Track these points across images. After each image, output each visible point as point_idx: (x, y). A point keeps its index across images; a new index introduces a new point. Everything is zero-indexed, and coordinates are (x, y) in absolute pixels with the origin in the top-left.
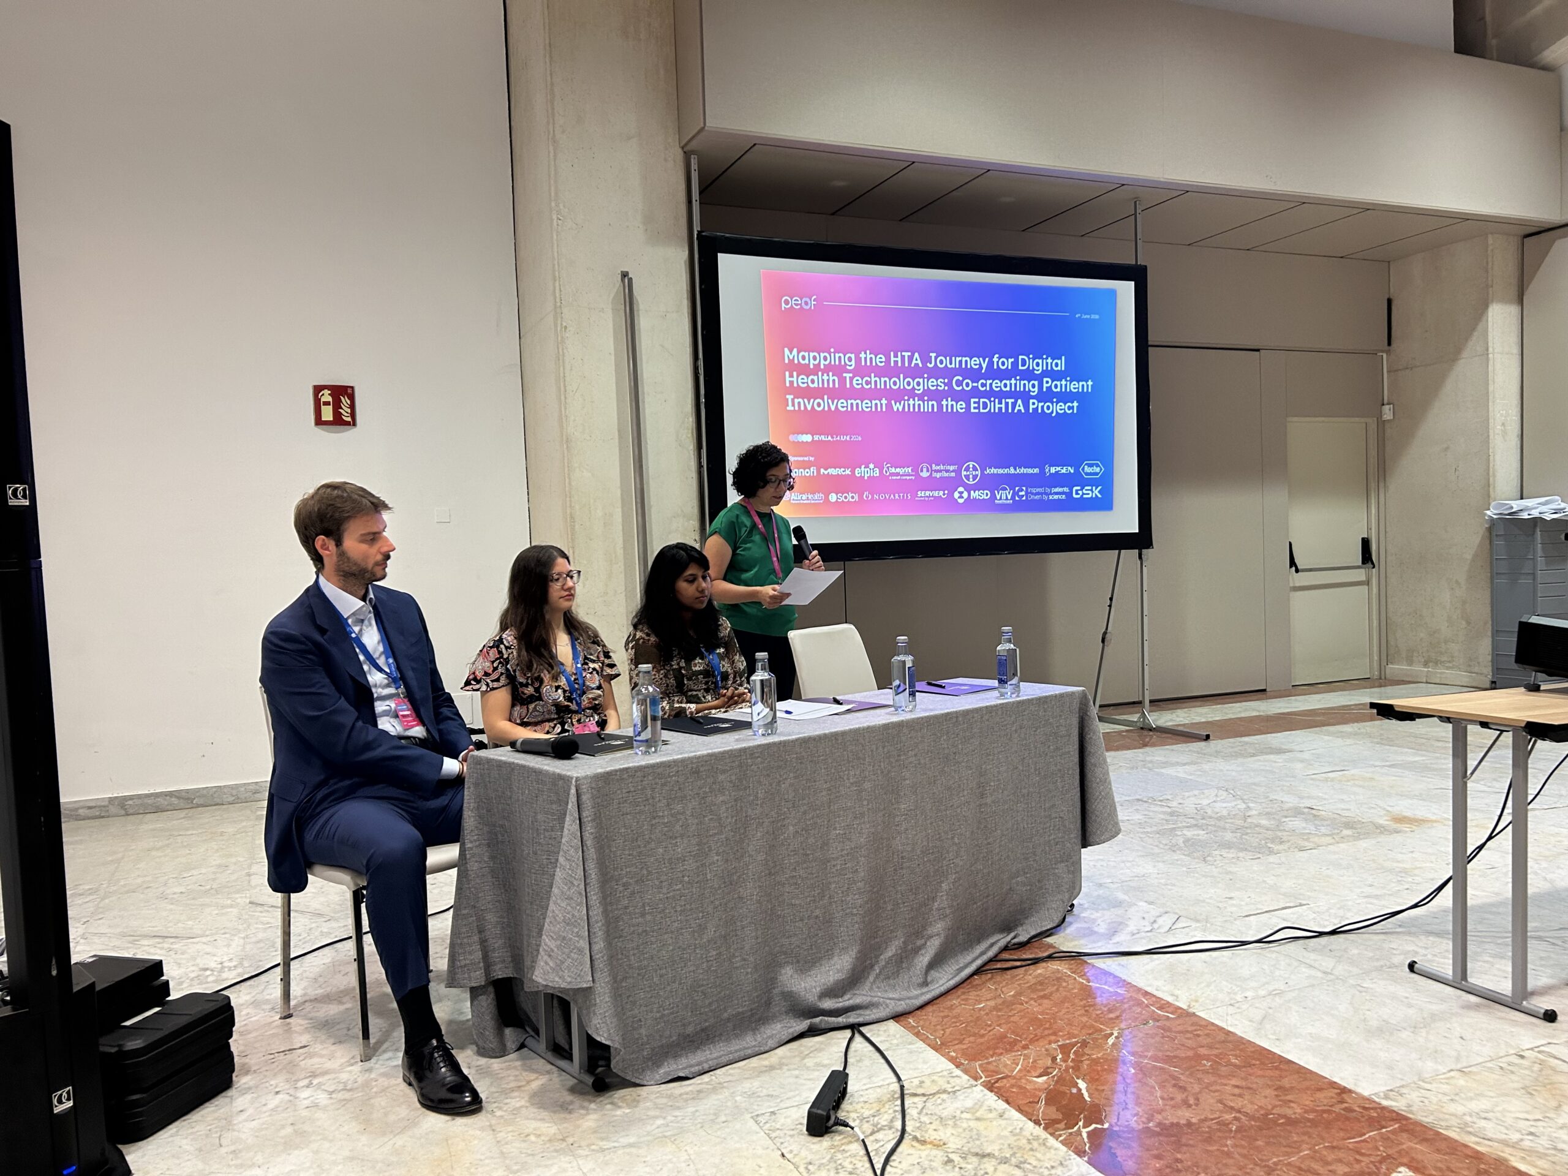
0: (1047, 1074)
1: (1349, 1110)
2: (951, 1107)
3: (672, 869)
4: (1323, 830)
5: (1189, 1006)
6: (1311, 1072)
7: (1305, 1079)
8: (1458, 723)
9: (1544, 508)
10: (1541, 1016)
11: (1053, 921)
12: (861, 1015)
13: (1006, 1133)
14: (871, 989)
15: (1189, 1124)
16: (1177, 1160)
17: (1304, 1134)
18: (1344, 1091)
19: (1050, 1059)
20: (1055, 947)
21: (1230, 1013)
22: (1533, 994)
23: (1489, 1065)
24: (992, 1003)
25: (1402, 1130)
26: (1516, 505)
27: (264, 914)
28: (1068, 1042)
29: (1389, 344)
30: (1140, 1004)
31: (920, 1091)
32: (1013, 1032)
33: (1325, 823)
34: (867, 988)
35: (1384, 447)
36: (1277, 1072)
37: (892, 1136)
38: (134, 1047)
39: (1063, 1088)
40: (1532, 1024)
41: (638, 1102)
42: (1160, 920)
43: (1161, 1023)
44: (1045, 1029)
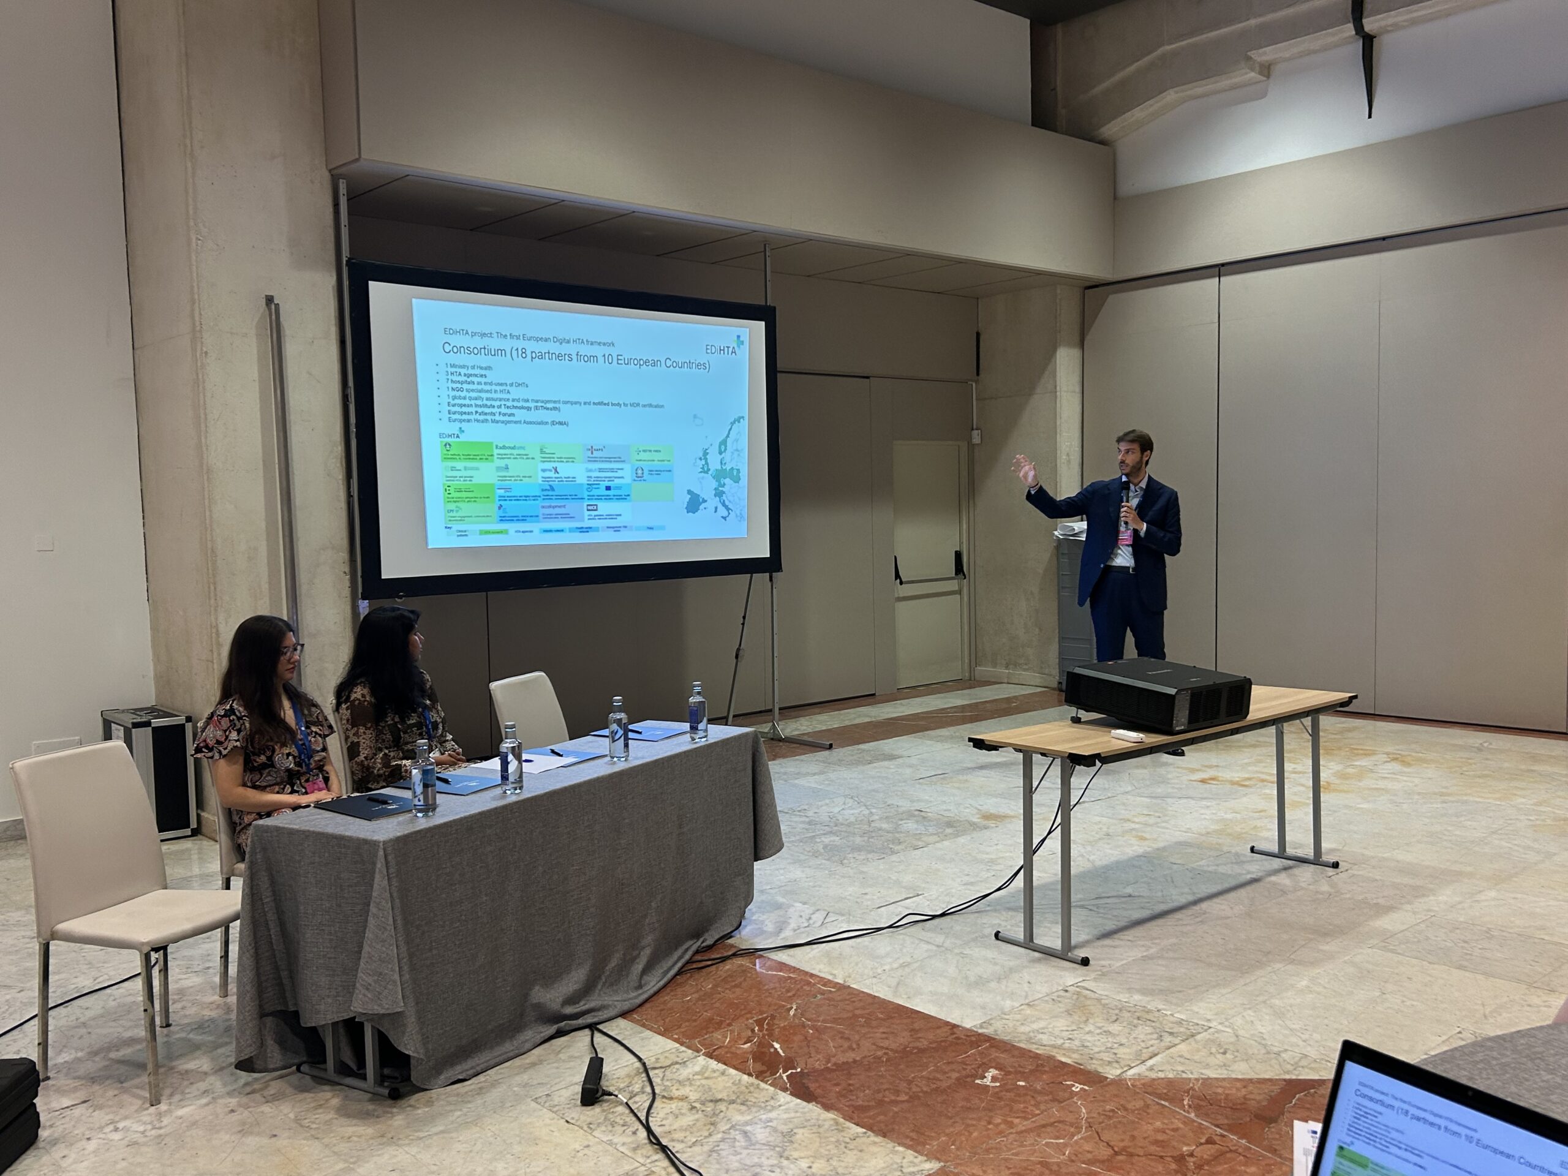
0: (751, 1041)
1: (958, 1038)
2: (685, 1072)
3: (453, 910)
4: (931, 830)
5: (844, 981)
6: (932, 1017)
7: (929, 1022)
8: (1027, 753)
10: (1080, 962)
11: (730, 926)
12: (595, 1016)
13: (729, 1084)
14: (599, 995)
15: (855, 1061)
16: (850, 1085)
17: (930, 1057)
18: (955, 1026)
19: (749, 1030)
20: (735, 947)
21: (874, 983)
22: (1076, 947)
23: (1046, 998)
24: (696, 996)
25: (991, 1046)
28: (760, 1017)
29: (978, 374)
30: (809, 983)
31: (658, 1065)
32: (718, 1016)
33: (932, 823)
34: (597, 994)
36: (910, 1020)
37: (646, 1098)
39: (763, 1050)
40: (1074, 968)
41: (433, 1102)
42: (814, 917)
43: (826, 996)
44: (741, 1010)
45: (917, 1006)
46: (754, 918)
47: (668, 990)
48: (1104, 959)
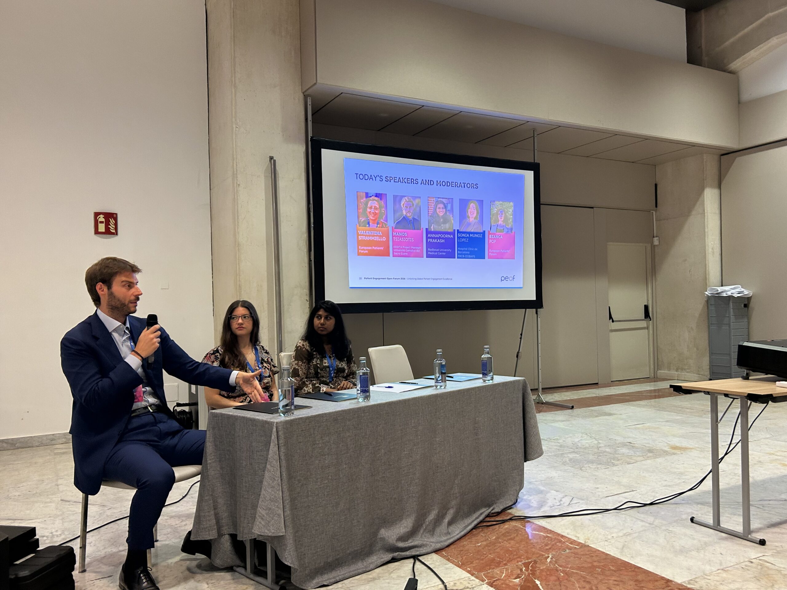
0: (519, 577)
3: (323, 472)
4: (638, 454)
5: (585, 542)
6: (651, 572)
7: (649, 576)
8: (713, 395)
9: (733, 291)
10: (758, 542)
11: (511, 501)
12: (418, 551)
14: (421, 537)
18: (668, 581)
19: (519, 570)
20: (512, 514)
21: (606, 544)
22: (752, 532)
23: (736, 566)
24: (485, 543)
26: (720, 289)
27: (71, 506)
28: (527, 561)
29: (656, 206)
30: (560, 541)
31: (455, 588)
32: (498, 557)
33: (638, 450)
34: (420, 537)
35: (655, 258)
36: (634, 573)
38: (25, 575)
39: (528, 585)
40: (755, 546)
42: (563, 500)
43: (572, 551)
44: (514, 555)
45: (638, 563)
46: (525, 498)
47: (467, 538)
48: (776, 542)
